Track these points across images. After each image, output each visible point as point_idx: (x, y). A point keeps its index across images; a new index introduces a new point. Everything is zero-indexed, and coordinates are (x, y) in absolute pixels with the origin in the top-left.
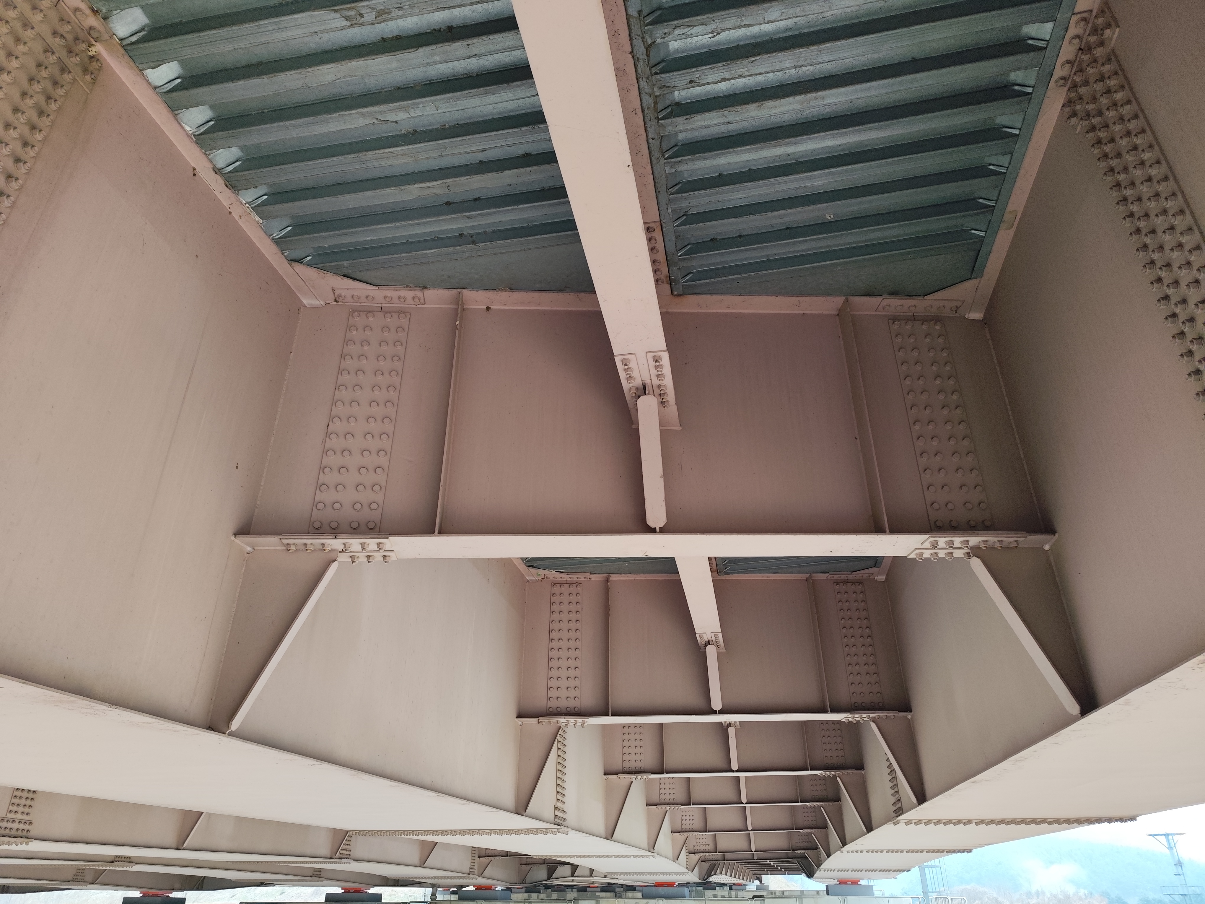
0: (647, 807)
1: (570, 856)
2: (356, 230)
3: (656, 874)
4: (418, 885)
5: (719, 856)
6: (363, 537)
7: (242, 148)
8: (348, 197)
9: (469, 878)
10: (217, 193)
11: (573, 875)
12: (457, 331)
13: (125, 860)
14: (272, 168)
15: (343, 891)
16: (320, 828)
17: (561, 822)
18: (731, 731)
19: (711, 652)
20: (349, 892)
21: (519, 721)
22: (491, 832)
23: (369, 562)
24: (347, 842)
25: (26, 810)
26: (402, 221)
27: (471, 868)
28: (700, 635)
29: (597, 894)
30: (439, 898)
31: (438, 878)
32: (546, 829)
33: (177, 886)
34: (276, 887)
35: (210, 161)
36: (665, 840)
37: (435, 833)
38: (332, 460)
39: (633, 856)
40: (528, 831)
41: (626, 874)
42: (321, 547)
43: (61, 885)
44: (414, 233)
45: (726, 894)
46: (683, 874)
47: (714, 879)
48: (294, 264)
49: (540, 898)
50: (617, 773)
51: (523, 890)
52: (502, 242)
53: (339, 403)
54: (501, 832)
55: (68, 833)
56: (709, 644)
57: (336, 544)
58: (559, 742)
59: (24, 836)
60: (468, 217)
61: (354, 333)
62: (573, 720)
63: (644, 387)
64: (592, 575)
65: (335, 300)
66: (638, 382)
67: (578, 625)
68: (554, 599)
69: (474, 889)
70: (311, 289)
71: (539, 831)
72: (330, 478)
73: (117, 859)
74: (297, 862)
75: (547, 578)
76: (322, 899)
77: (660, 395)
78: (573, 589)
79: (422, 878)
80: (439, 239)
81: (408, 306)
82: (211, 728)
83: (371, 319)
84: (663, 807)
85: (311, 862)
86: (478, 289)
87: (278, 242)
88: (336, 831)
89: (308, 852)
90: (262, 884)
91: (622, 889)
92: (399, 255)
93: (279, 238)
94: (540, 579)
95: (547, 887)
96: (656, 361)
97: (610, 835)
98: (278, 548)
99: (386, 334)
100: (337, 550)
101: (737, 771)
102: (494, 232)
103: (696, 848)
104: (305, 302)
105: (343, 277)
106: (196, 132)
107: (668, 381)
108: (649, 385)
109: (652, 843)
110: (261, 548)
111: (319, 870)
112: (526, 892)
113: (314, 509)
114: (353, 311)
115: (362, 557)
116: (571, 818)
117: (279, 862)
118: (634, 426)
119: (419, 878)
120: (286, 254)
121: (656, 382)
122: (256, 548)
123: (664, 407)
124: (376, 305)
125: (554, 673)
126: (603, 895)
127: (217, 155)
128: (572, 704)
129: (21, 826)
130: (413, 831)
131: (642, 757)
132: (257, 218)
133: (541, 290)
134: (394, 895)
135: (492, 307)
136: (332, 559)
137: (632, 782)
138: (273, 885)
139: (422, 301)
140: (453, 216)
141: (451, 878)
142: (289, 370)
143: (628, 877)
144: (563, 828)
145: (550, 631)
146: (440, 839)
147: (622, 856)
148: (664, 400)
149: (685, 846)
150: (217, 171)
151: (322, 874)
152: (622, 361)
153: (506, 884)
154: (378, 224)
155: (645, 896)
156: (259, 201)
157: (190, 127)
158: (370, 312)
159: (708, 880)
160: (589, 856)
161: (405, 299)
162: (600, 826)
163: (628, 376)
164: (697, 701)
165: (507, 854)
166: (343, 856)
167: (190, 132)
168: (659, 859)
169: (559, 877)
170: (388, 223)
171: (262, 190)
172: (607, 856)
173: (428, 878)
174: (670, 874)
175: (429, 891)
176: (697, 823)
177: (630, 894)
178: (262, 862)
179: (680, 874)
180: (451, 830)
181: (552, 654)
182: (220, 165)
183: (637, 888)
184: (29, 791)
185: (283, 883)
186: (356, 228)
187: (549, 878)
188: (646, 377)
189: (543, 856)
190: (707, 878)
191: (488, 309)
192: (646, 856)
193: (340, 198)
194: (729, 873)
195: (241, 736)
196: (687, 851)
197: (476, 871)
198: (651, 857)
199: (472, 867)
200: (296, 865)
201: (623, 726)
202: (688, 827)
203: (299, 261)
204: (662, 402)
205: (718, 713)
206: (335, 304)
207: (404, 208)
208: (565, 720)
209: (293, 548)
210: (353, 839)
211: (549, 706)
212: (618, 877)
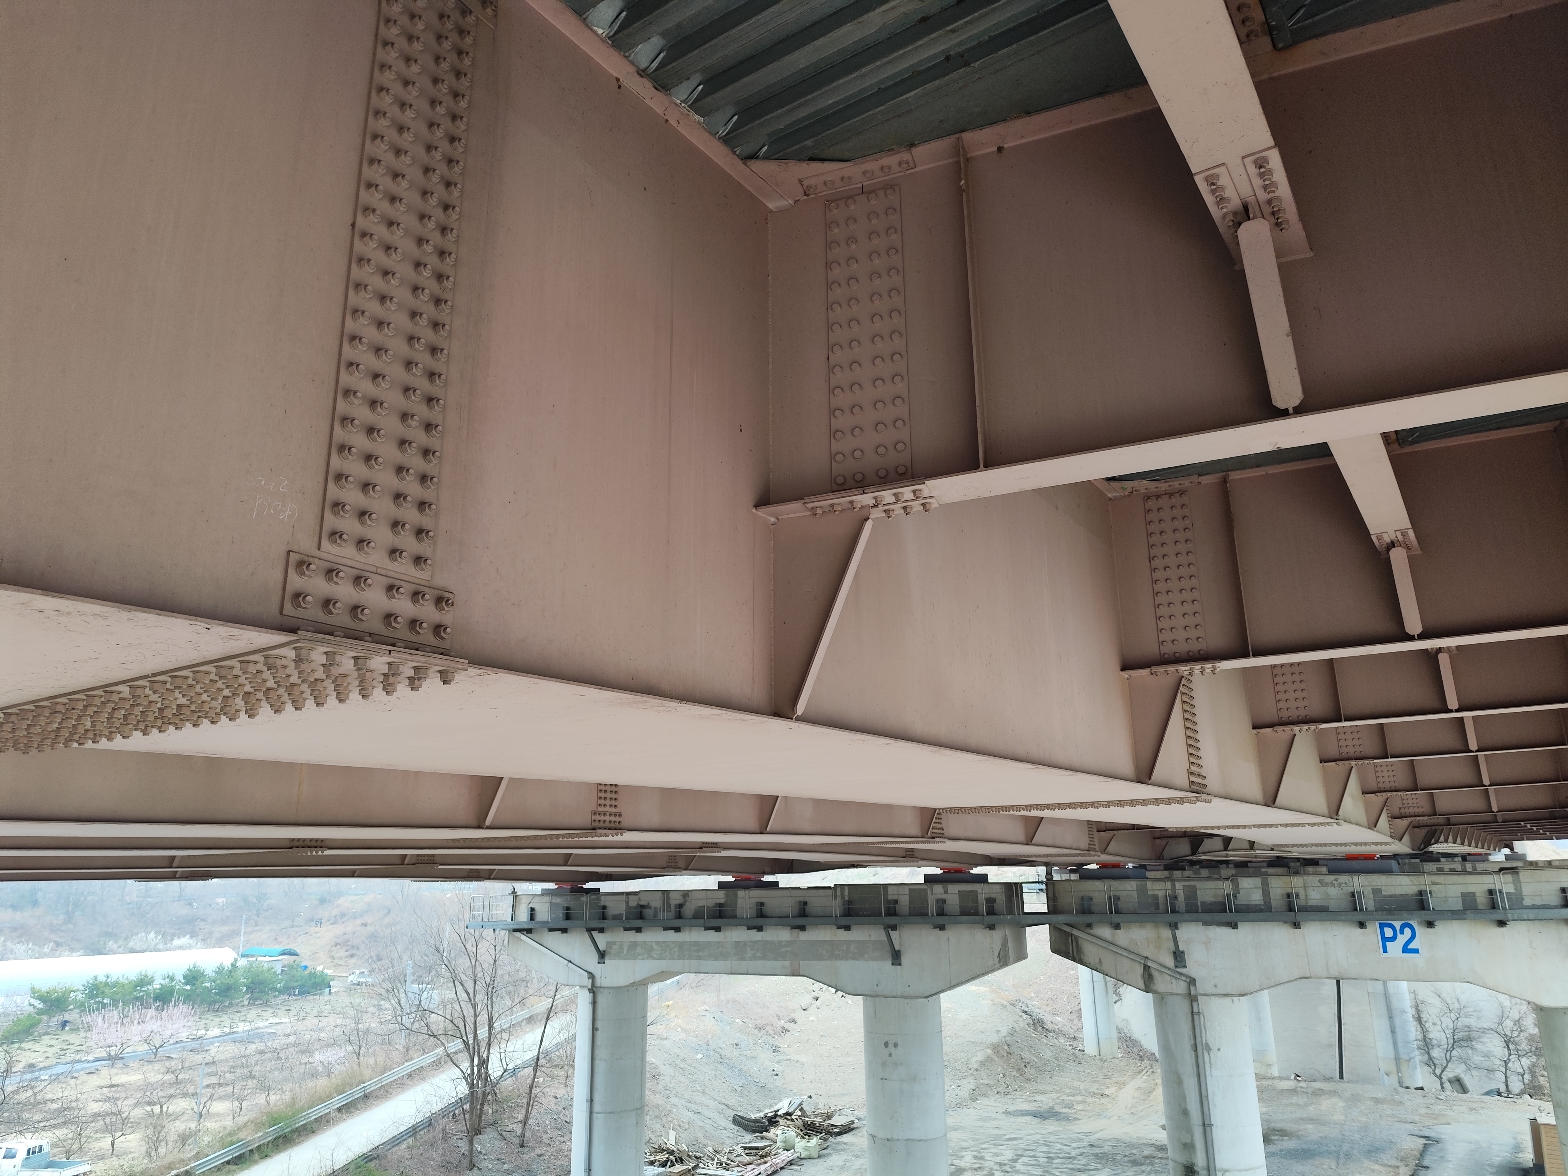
0: (1321, 765)
1: (1218, 828)
2: (813, 95)
3: (1345, 844)
4: (1029, 864)
5: (1441, 819)
6: (895, 486)
7: (663, 34)
8: (797, 54)
9: (1090, 855)
10: (648, 101)
11: (1226, 849)
12: (964, 194)
13: (713, 846)
14: (701, 49)
15: (942, 871)
16: (904, 807)
17: (1200, 789)
18: (1443, 659)
19: (1399, 559)
20: (949, 872)
21: (1126, 674)
22: (1108, 804)
23: (907, 514)
24: (937, 821)
25: (613, 803)
26: (868, 64)
27: (1089, 845)
28: (1377, 537)
29: (1263, 870)
30: (1056, 877)
31: (1051, 855)
32: (1181, 798)
33: (767, 869)
34: (867, 868)
35: (632, 63)
36: (1352, 803)
37: (1039, 807)
38: (842, 399)
39: (1308, 824)
40: (1157, 802)
41: (1301, 845)
42: (849, 506)
43: (658, 872)
44: (886, 76)
45: (1458, 867)
46: (1386, 843)
47: (1435, 848)
48: (749, 162)
49: (1185, 876)
50: (1271, 726)
51: (1162, 867)
52: (1005, 50)
53: (836, 327)
54: (1122, 803)
55: (655, 822)
56: (1394, 547)
57: (866, 499)
58: (1184, 693)
59: (618, 828)
60: (953, 31)
61: (836, 231)
62: (1198, 667)
63: (1246, 207)
64: (1201, 478)
65: (805, 194)
66: (1235, 203)
67: (1190, 546)
68: (1150, 517)
69: (1098, 867)
70: (775, 189)
71: (1171, 801)
72: (843, 422)
73: (705, 845)
74: (887, 843)
75: (1136, 491)
76: (921, 880)
77: (1273, 213)
78: (1175, 500)
79: (1032, 856)
80: (919, 73)
81: (896, 175)
82: (777, 714)
83: (852, 207)
84: (1347, 762)
85: (902, 842)
86: (981, 126)
87: (726, 140)
88: (923, 810)
89: (896, 831)
90: (853, 865)
91: (1298, 864)
92: (871, 112)
93: (726, 135)
94: (1126, 493)
95: (1193, 863)
96: (1260, 167)
97: (1271, 800)
98: (803, 514)
99: (874, 222)
100: (868, 506)
101: (1457, 711)
102: (992, 39)
103: (1403, 811)
104: (771, 206)
105: (808, 162)
106: (610, 32)
107: (1284, 190)
108: (1253, 203)
109: (1335, 808)
110: (786, 516)
111: (912, 850)
112: (1165, 869)
113: (833, 462)
114: (830, 201)
115: (898, 508)
116: (1213, 782)
117: (867, 843)
118: (1237, 268)
119: (1028, 856)
120: (737, 153)
121: (1263, 196)
122: (779, 518)
123: (1281, 230)
124: (856, 186)
125: (1163, 611)
126: (1271, 870)
127: (637, 53)
128: (1195, 647)
129: (613, 818)
130: (1013, 806)
131: (1306, 703)
132: (697, 117)
133: (1071, 102)
134: (1001, 874)
135: (1005, 146)
136: (865, 518)
137: (1295, 735)
138: (865, 866)
139: (911, 165)
140: (932, 36)
141: (1067, 855)
142: (770, 298)
143: (1305, 849)
144: (1204, 796)
145: (1151, 559)
146: (1046, 813)
147: (1292, 825)
148: (1279, 221)
149: (1385, 809)
150: (641, 73)
151: (916, 854)
152: (1206, 179)
153: (1138, 861)
154: (839, 79)
155: (1331, 872)
156: (694, 95)
157: (603, 29)
158: (849, 197)
159: (1426, 850)
160: (1245, 827)
161: (890, 168)
162: (1254, 788)
163: (1218, 199)
164: (1383, 625)
165: (1133, 827)
166: (935, 835)
167: (604, 35)
168: (1346, 827)
169: (1207, 851)
170: (851, 73)
171: (696, 78)
172: (1271, 826)
173: (1040, 856)
174: (1366, 844)
175: (1042, 870)
176: (1401, 778)
177: (1310, 869)
178: (849, 843)
179: (1381, 844)
180: (1059, 804)
181: (1157, 588)
182: (643, 66)
183: (1320, 862)
184: (611, 785)
185: (875, 864)
186: (813, 92)
187: (1194, 852)
188: (1246, 192)
189: (1181, 828)
190: (1425, 847)
191: (1000, 149)
192: (1328, 824)
193: (787, 59)
194: (1459, 840)
195: (807, 719)
196: (1389, 815)
197: (1097, 847)
198: (1335, 825)
199: (1092, 843)
200: (886, 846)
201: (1274, 667)
202: (1388, 786)
203: (753, 156)
204: (1277, 224)
205: (1416, 637)
206: (806, 200)
207: (867, 45)
208: (1187, 668)
209: (819, 511)
210: (943, 816)
211: (1162, 652)
212: (1290, 849)
